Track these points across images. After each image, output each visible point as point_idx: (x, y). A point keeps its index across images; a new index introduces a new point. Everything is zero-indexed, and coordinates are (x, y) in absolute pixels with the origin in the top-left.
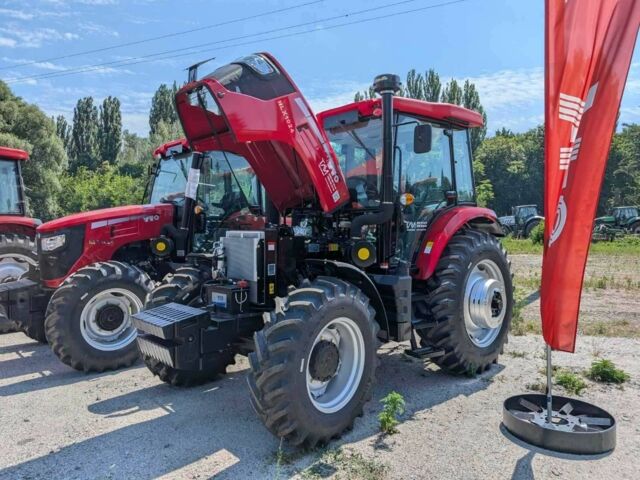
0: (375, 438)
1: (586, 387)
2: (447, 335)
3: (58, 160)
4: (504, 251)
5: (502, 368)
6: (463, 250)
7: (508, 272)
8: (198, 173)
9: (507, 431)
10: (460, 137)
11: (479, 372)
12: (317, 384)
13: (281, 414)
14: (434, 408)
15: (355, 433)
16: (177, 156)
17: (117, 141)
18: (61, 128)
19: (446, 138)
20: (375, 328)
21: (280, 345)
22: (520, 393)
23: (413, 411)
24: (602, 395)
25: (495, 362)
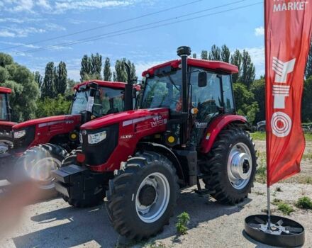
0: (175, 236)
1: (294, 211)
2: (218, 182)
3: (35, 93)
4: (251, 138)
5: (250, 200)
6: (227, 138)
7: (253, 149)
8: (92, 99)
9: (246, 234)
10: (226, 79)
11: (237, 202)
12: (143, 207)
13: (121, 222)
14: (210, 221)
15: (164, 234)
16: (84, 90)
17: (65, 83)
18: (38, 78)
19: (218, 79)
20: (176, 178)
21: (121, 186)
22: (257, 214)
23: (198, 222)
24: (302, 215)
25: (246, 197)
